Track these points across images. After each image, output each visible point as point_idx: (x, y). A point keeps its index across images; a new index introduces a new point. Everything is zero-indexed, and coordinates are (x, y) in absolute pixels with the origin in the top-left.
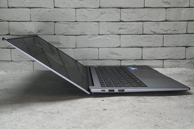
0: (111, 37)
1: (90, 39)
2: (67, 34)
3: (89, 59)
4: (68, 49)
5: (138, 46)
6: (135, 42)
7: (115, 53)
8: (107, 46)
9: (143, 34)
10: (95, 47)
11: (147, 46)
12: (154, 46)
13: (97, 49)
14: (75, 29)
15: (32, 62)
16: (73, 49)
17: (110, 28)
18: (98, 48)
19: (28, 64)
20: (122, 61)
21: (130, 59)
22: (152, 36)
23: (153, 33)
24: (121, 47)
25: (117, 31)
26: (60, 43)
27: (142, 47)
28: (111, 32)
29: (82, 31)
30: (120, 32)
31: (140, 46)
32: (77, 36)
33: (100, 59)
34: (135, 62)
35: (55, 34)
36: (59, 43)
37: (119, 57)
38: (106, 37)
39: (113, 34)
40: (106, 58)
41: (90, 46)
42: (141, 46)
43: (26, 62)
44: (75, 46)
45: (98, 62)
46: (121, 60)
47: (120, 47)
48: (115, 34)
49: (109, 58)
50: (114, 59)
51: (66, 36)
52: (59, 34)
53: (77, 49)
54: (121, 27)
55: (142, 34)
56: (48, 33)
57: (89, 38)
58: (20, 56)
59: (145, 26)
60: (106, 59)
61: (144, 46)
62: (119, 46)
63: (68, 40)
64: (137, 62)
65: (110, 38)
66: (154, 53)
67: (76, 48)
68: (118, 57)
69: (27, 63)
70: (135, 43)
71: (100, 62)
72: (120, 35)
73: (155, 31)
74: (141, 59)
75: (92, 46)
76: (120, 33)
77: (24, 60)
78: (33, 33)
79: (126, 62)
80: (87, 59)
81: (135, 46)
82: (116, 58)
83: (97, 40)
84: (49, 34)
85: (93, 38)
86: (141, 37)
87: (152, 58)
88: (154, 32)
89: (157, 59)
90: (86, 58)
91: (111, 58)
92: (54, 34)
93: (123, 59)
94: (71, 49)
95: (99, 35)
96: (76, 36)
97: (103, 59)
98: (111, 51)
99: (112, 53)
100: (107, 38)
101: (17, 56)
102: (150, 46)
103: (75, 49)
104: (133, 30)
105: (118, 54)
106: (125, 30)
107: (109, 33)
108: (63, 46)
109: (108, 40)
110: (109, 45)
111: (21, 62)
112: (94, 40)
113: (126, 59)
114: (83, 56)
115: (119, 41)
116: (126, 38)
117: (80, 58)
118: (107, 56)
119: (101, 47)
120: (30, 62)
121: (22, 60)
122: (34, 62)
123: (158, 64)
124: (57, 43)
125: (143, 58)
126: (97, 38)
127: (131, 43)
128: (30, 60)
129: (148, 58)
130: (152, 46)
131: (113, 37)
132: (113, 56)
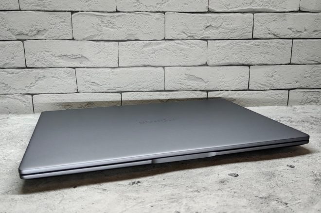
0: (189, 44)
1: (146, 49)
2: (99, 39)
3: (146, 90)
4: (103, 69)
5: (241, 62)
6: (236, 54)
7: (196, 78)
8: (181, 64)
9: (253, 39)
10: (157, 64)
11: (259, 63)
12: (274, 63)
13: (161, 69)
14: (115, 28)
15: (30, 96)
16: (113, 70)
17: (186, 26)
18: (164, 67)
19: (21, 100)
20: (209, 93)
21: (226, 88)
22: (271, 42)
23: (273, 37)
24: (208, 66)
25: (201, 32)
26: (85, 58)
27: (249, 66)
28: (189, 35)
29: (130, 33)
30: (207, 34)
31: (246, 64)
32: (120, 43)
33: (167, 88)
34: (235, 94)
35: (73, 39)
36: (82, 57)
37: (204, 84)
38: (178, 44)
39: (192, 38)
41: (147, 64)
42: (248, 62)
43: (16, 96)
44: (117, 63)
45: (164, 95)
46: (207, 91)
47: (206, 65)
48: (196, 38)
49: (185, 87)
50: (194, 89)
51: (98, 43)
52: (82, 39)
53: (122, 69)
54: (209, 24)
55: (251, 38)
56: (58, 36)
57: (144, 46)
58: (4, 85)
59: (258, 21)
60: (178, 88)
61: (253, 63)
62: (204, 62)
63: (100, 51)
64: (239, 94)
65: (187, 47)
66: (272, 76)
67: (119, 67)
68: (202, 86)
69: (20, 97)
70: (236, 56)
71: (166, 95)
72: (207, 40)
73: (277, 31)
74: (247, 88)
75: (151, 64)
76: (207, 36)
77: (12, 91)
78: (27, 35)
79: (218, 94)
80: (141, 90)
81: (237, 64)
82: (198, 87)
83: (161, 51)
84: (60, 38)
85: (153, 47)
86: (248, 45)
87: (268, 87)
88: (274, 35)
89: (278, 88)
90: (139, 87)
91: (190, 87)
92: (71, 38)
93: (212, 89)
94: (109, 70)
95: (165, 39)
96: (117, 43)
97: (172, 89)
98: (188, 72)
99: (191, 77)
100: (181, 46)
102: (265, 63)
103: (116, 69)
104: (233, 30)
105: (203, 80)
106: (218, 31)
107: (185, 36)
108: (92, 64)
109: (182, 50)
110: (184, 60)
111: (7, 95)
112: (155, 51)
113: (218, 89)
114: (133, 84)
115: (205, 54)
116: (218, 46)
117: (128, 87)
118: (181, 84)
119: (168, 65)
120: (26, 95)
121: (8, 93)
122: (34, 96)
123: (279, 98)
124: (80, 56)
125: (250, 86)
126: (161, 45)
127: (228, 56)
128: (25, 92)
129: (260, 85)
130: (269, 63)
131: (192, 45)
132: (192, 82)
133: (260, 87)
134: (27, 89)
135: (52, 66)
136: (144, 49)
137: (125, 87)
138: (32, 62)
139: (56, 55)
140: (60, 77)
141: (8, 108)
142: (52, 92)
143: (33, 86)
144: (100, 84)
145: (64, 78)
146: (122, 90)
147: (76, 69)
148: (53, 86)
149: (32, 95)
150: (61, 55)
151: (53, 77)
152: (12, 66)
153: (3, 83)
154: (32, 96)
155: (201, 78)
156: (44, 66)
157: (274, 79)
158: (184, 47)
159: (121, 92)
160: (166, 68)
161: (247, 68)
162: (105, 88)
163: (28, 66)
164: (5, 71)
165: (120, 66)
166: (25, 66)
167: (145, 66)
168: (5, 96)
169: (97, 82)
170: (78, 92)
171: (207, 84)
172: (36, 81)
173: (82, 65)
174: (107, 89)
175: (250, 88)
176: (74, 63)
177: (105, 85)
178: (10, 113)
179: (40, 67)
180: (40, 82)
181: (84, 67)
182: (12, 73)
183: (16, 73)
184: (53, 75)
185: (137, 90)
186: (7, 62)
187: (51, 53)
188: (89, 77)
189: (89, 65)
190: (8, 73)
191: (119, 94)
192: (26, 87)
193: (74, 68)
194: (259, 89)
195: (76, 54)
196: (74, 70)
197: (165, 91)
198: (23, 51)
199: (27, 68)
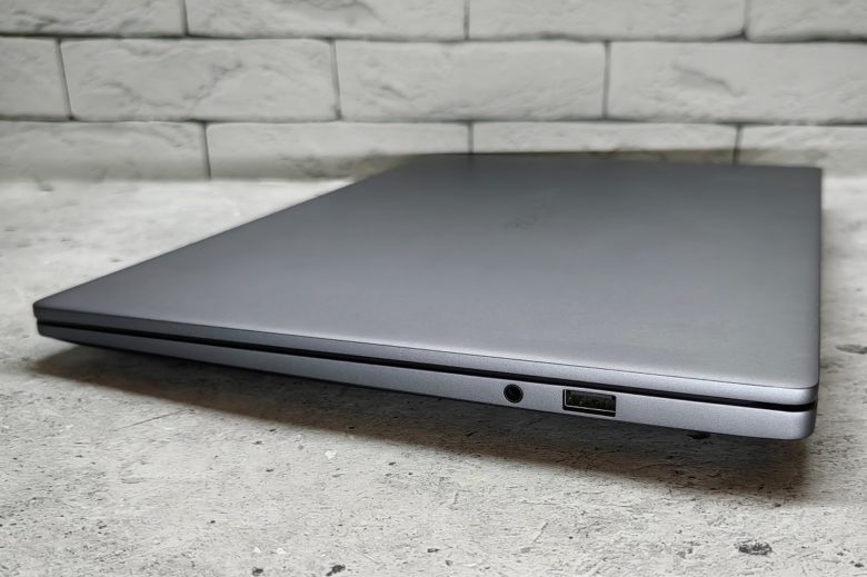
3: (548, 115)
4: (417, 47)
7: (709, 79)
8: (663, 33)
10: (585, 30)
13: (601, 47)
15: (195, 129)
16: (447, 49)
18: (607, 42)
19: (170, 139)
20: (745, 130)
24: (748, 39)
26: (365, 7)
33: (614, 111)
36: (356, 3)
37: (732, 102)
40: (648, 107)
41: (553, 28)
43: (158, 126)
44: (460, 25)
45: (602, 134)
46: (738, 125)
47: (742, 36)
49: (670, 109)
53: (476, 46)
58: (120, 90)
62: (734, 23)
67: (467, 39)
68: (725, 105)
69: (169, 129)
71: (611, 133)
75: (567, 30)
77: (144, 110)
80: (535, 114)
82: (710, 110)
90: (528, 105)
91: (683, 109)
94: (434, 50)
97: (631, 116)
98: (685, 61)
99: (691, 78)
101: (103, 85)
103: (457, 46)
105: (727, 86)
108: (386, 29)
110: (674, 20)
111: (131, 124)
113: (772, 120)
114: (508, 94)
117: (492, 105)
118: (659, 99)
119: (621, 36)
120: (186, 125)
121: (132, 116)
122: (211, 127)
124: (348, 2)
127: (816, 11)
128: (184, 114)
132: (694, 94)
134: (188, 104)
135: (266, 32)
137: (483, 103)
138: (204, 18)
140: (285, 69)
141: (132, 164)
142: (264, 116)
143: (209, 95)
144: (410, 95)
145: (300, 71)
146: (475, 116)
147: (338, 44)
148: (268, 97)
149: (204, 122)
151: (266, 68)
152: (145, 31)
153: (119, 85)
154: (205, 129)
155: (721, 82)
156: (241, 32)
159: (469, 122)
160: (613, 45)
162: (423, 106)
163: (191, 30)
164: (125, 47)
165: (471, 35)
166: (177, 28)
167: (549, 37)
168: (122, 125)
169: (398, 85)
170: (339, 116)
171: (740, 101)
172: (216, 79)
173: (354, 31)
174: (427, 110)
176: (331, 25)
177: (422, 96)
179: (227, 34)
180: (229, 85)
181: (359, 38)
182: (146, 53)
183: (156, 55)
184: (266, 62)
185: (521, 115)
186: (129, 15)
188: (375, 71)
189: (377, 30)
190: (133, 51)
191: (463, 129)
192: (185, 98)
193: (330, 39)
196: (329, 45)
197: (605, 118)
199: (188, 35)
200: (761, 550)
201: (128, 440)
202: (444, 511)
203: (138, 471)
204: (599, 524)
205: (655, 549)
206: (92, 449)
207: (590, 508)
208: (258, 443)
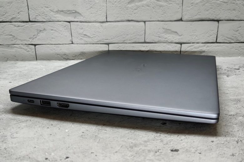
0: (167, 1)
1: (130, 6)
3: (129, 42)
4: (93, 23)
5: (211, 17)
6: (207, 10)
7: (173, 31)
8: (160, 19)
10: (139, 19)
11: (227, 18)
12: (239, 19)
13: (143, 23)
15: (33, 47)
16: (101, 24)
18: (145, 22)
19: (26, 50)
20: (183, 45)
21: (197, 41)
26: (79, 13)
27: (218, 21)
31: (216, 19)
33: (147, 41)
34: (204, 46)
36: (76, 12)
37: (179, 37)
40: (156, 39)
41: (130, 19)
42: (218, 18)
43: (22, 46)
44: (105, 18)
45: (144, 46)
46: (181, 44)
47: (181, 20)
49: (162, 40)
50: (170, 41)
53: (109, 23)
57: (129, 3)
60: (156, 41)
61: (221, 19)
62: (179, 18)
63: (91, 7)
64: (208, 46)
65: (165, 4)
66: (238, 30)
67: (107, 22)
68: (177, 39)
69: (25, 47)
70: (207, 12)
71: (147, 46)
74: (215, 41)
75: (134, 19)
79: (190, 46)
80: (126, 42)
81: (208, 19)
82: (173, 40)
83: (143, 8)
85: (137, 4)
87: (233, 39)
89: (242, 41)
90: (124, 39)
91: (166, 39)
93: (185, 42)
94: (98, 24)
97: (152, 42)
98: (166, 27)
99: (168, 31)
100: (160, 3)
101: (7, 35)
102: (232, 19)
103: (104, 23)
105: (178, 34)
108: (84, 19)
109: (161, 6)
110: (163, 16)
111: (15, 45)
112: (138, 7)
113: (190, 42)
114: (119, 36)
115: (180, 10)
116: (192, 3)
117: (114, 39)
118: (159, 37)
119: (149, 20)
120: (30, 46)
121: (15, 43)
122: (37, 46)
123: (242, 50)
124: (74, 12)
125: (218, 39)
126: (143, 2)
127: (200, 12)
128: (29, 43)
129: (227, 39)
130: (236, 19)
131: (170, 2)
132: (169, 35)
133: (226, 40)
134: (30, 40)
135: (51, 20)
136: (128, 5)
137: (112, 39)
138: (34, 16)
139: (55, 11)
140: (57, 30)
141: (15, 56)
142: (52, 43)
143: (36, 37)
144: (91, 37)
145: (61, 31)
146: (110, 42)
147: (71, 23)
148: (52, 38)
149: (35, 45)
150: (58, 10)
151: (52, 30)
152: (18, 20)
153: (11, 35)
154: (35, 47)
155: (176, 32)
156: (44, 20)
157: (239, 33)
158: (162, 4)
159: (108, 44)
160: (146, 23)
161: (216, 23)
162: (95, 40)
163: (31, 20)
164: (12, 25)
165: (108, 20)
166: (28, 20)
167: (129, 21)
168: (13, 46)
169: (88, 34)
170: (72, 43)
171: (181, 37)
172: (38, 33)
173: (76, 20)
174: (96, 41)
175: (218, 41)
176: (69, 18)
177: (95, 37)
178: (17, 60)
179: (41, 21)
180: (41, 34)
181: (77, 22)
182: (18, 26)
183: (21, 27)
184: (52, 28)
185: (122, 42)
186: (14, 16)
187: (50, 8)
188: (82, 30)
189: (81, 19)
190: (15, 26)
191: (107, 46)
192: (29, 38)
193: (69, 22)
194: (226, 41)
195: (71, 10)
196: (69, 24)
197: (145, 42)
198: (27, 7)
199: (30, 21)
200: (177, 151)
201: (13, 128)
202: (96, 143)
203: (15, 135)
204: (135, 145)
205: (149, 151)
206: (3, 130)
207: (133, 142)
208: (48, 128)
